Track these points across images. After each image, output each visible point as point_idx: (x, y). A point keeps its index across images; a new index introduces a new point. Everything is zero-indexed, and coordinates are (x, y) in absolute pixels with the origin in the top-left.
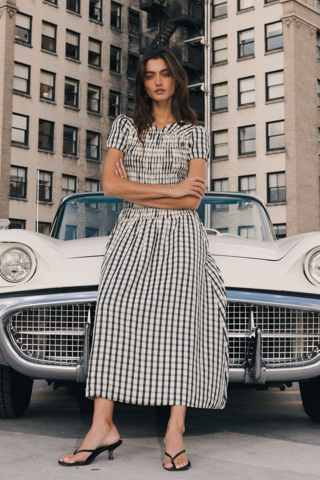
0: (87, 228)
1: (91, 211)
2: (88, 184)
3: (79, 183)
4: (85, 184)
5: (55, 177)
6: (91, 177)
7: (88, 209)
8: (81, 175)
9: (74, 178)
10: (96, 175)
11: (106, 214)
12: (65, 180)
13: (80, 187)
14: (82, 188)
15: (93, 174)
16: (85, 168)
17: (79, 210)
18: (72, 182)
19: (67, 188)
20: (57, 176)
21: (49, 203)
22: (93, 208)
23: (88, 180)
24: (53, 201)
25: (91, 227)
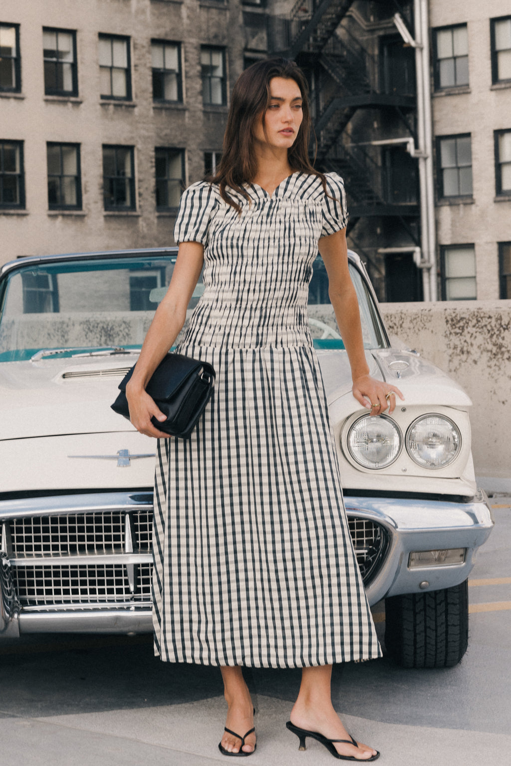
0: (157, 149)
1: (167, 109)
2: (157, 51)
3: (137, 52)
4: (149, 52)
5: (81, 40)
6: (162, 37)
7: (159, 105)
8: (141, 35)
9: (126, 39)
10: (173, 29)
11: (200, 114)
12: (105, 46)
13: (139, 59)
14: (142, 61)
15: (168, 29)
16: (148, 16)
17: (136, 110)
18: (120, 49)
19: (109, 64)
20: (87, 38)
21: (73, 99)
22: (170, 102)
23: (156, 42)
24: (81, 93)
25: (167, 145)
